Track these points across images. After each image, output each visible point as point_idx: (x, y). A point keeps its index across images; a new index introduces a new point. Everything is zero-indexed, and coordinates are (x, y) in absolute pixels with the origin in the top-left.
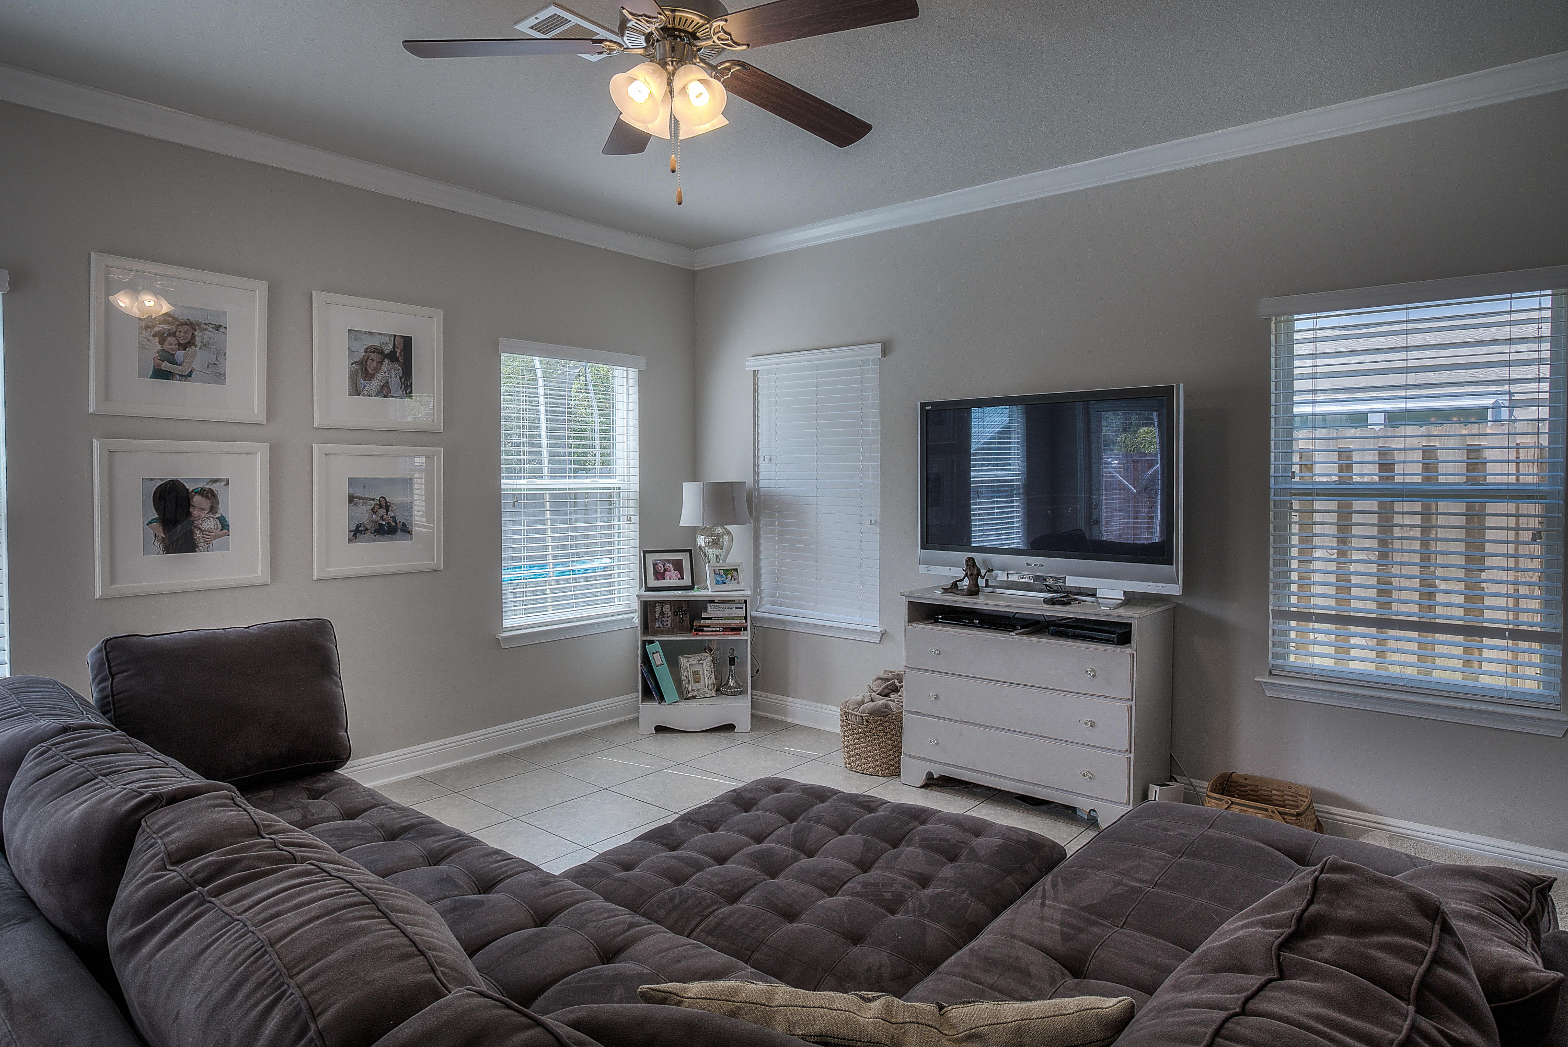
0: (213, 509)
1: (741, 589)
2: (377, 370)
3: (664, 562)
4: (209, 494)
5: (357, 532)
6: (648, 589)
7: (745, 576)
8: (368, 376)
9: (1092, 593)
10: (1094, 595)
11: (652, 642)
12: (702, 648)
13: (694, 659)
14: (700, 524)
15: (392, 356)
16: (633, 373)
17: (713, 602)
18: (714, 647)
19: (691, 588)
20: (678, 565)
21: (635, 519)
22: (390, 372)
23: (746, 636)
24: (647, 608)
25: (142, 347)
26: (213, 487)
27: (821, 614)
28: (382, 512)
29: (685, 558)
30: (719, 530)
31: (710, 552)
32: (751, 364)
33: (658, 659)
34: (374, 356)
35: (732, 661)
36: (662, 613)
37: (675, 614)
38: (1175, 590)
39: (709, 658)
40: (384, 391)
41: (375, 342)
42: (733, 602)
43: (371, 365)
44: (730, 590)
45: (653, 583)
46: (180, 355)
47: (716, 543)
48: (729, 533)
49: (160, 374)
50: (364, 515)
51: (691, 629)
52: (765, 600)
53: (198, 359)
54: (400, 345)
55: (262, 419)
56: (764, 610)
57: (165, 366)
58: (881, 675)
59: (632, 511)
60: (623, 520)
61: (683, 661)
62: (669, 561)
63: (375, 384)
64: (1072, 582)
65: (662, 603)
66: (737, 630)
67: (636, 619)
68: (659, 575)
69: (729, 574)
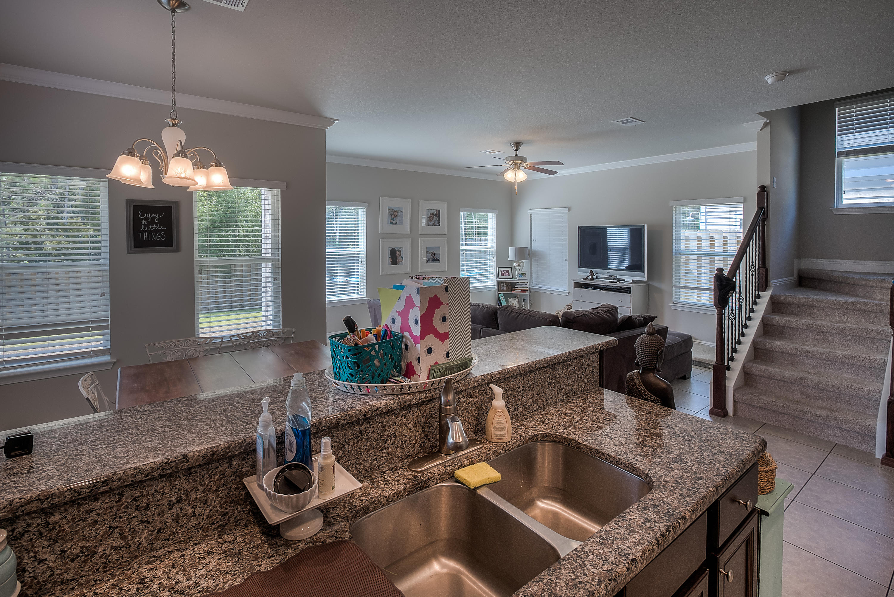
0: (400, 255)
1: (526, 279)
2: (433, 219)
3: (504, 271)
4: (399, 251)
5: (428, 261)
6: (499, 278)
7: (528, 275)
8: (431, 221)
9: (624, 280)
10: (624, 281)
11: (500, 294)
12: (514, 296)
13: (513, 299)
14: (514, 260)
15: (436, 215)
16: (494, 215)
17: (518, 282)
18: (518, 296)
19: (512, 278)
20: (508, 272)
21: (495, 258)
22: (435, 219)
23: (528, 293)
24: (499, 284)
25: (388, 217)
26: (400, 249)
27: (551, 287)
28: (433, 255)
29: (510, 269)
30: (520, 262)
31: (517, 268)
32: (530, 212)
33: (502, 298)
34: (432, 215)
35: (524, 300)
36: (503, 286)
37: (507, 286)
38: (645, 279)
39: (517, 299)
40: (434, 224)
41: (432, 212)
42: (524, 283)
43: (431, 218)
44: (522, 279)
45: (501, 277)
46: (395, 218)
47: (519, 265)
48: (523, 262)
49: (391, 223)
50: (430, 257)
51: (512, 290)
52: (534, 283)
53: (398, 218)
54: (437, 212)
55: (409, 233)
56: (533, 286)
57: (392, 221)
58: (568, 304)
59: (494, 256)
60: (491, 258)
61: (509, 300)
62: (505, 270)
63: (432, 222)
64: (618, 277)
65: (503, 282)
66: (525, 291)
67: (496, 287)
68: (502, 275)
69: (523, 274)
